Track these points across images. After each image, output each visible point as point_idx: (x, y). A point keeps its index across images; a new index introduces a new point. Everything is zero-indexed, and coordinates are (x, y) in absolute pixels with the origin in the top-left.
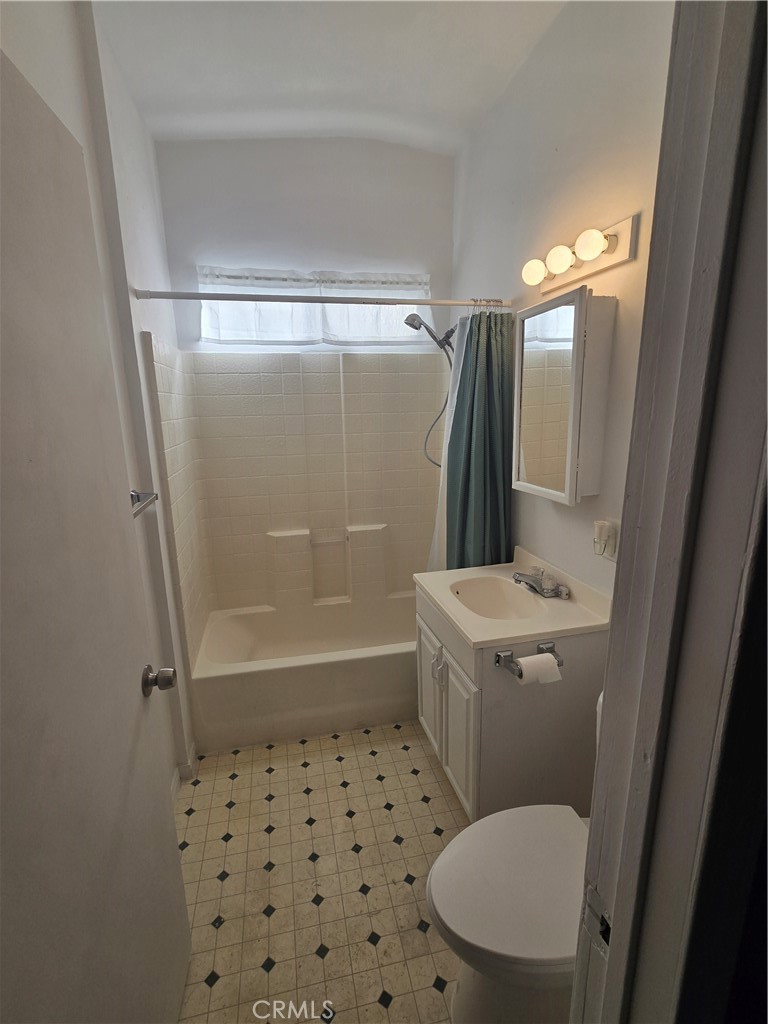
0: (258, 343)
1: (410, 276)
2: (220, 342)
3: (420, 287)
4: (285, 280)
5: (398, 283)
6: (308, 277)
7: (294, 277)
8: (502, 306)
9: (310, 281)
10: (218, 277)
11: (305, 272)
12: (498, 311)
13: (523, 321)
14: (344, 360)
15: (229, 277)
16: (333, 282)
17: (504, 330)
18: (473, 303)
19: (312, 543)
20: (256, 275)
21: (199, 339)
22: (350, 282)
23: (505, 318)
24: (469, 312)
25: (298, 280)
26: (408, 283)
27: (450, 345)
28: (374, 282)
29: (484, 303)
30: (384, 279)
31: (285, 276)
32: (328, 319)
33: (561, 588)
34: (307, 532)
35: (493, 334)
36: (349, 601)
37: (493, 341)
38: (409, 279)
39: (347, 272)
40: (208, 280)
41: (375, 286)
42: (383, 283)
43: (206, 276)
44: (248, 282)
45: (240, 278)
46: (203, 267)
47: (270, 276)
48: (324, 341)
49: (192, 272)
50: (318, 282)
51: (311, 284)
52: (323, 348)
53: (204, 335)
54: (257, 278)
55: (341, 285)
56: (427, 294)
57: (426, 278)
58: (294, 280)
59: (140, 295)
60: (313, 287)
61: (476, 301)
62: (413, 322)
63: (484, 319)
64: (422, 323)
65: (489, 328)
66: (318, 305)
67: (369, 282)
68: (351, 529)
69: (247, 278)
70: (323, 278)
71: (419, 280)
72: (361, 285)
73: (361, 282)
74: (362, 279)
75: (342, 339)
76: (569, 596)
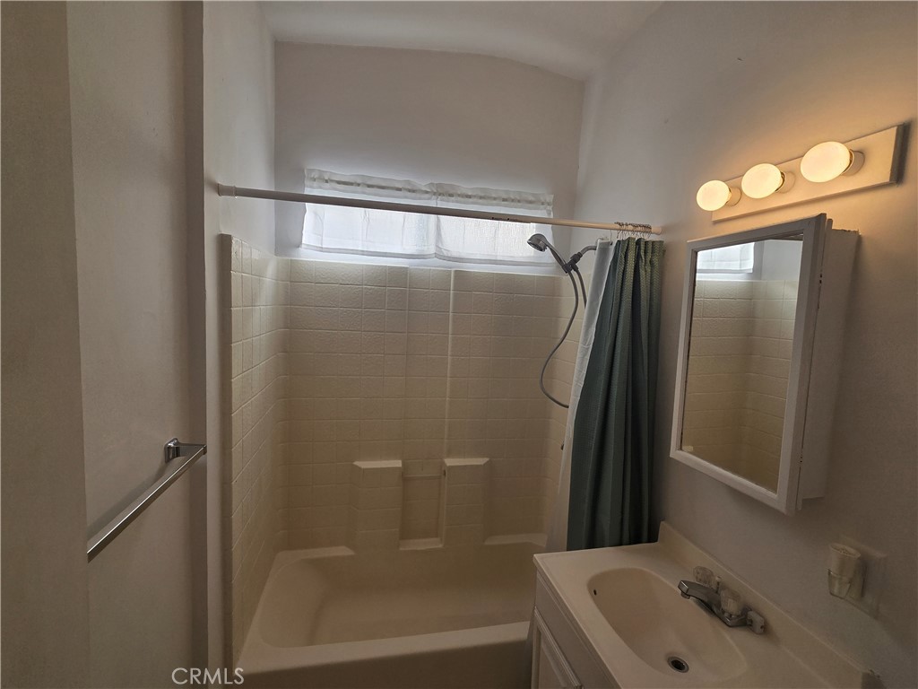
0: (363, 253)
1: (533, 195)
2: (322, 250)
3: (542, 207)
4: (399, 189)
5: (519, 201)
6: (424, 189)
7: (409, 187)
8: (650, 233)
9: (427, 192)
10: (327, 181)
11: (422, 183)
12: (646, 237)
13: (695, 254)
14: (455, 277)
15: (339, 182)
16: (451, 195)
17: (656, 260)
18: (618, 226)
19: (404, 477)
20: (369, 183)
21: (299, 245)
22: (470, 197)
23: (657, 246)
24: (615, 237)
25: (414, 191)
26: (531, 202)
27: (576, 270)
28: (495, 199)
29: (630, 227)
30: (505, 196)
31: (400, 186)
32: (443, 233)
33: (751, 613)
34: (398, 464)
35: (642, 264)
36: (441, 546)
37: (642, 272)
38: (531, 198)
39: (466, 186)
40: (315, 184)
41: (495, 202)
42: (504, 200)
43: (315, 180)
44: (359, 188)
45: (351, 184)
46: (313, 170)
47: (384, 184)
48: (436, 255)
49: (299, 175)
50: (435, 194)
51: (427, 196)
52: (435, 264)
53: (304, 241)
54: (369, 186)
55: (459, 199)
56: (549, 214)
57: (550, 198)
58: (409, 191)
59: (221, 190)
60: (429, 199)
61: (621, 225)
62: (537, 242)
63: (633, 246)
64: (547, 245)
65: (638, 257)
66: (433, 217)
67: (490, 198)
68: (450, 462)
69: (359, 185)
70: (440, 191)
71: (542, 200)
72: (481, 201)
73: (481, 198)
74: (482, 194)
75: (455, 254)
76: (765, 630)
